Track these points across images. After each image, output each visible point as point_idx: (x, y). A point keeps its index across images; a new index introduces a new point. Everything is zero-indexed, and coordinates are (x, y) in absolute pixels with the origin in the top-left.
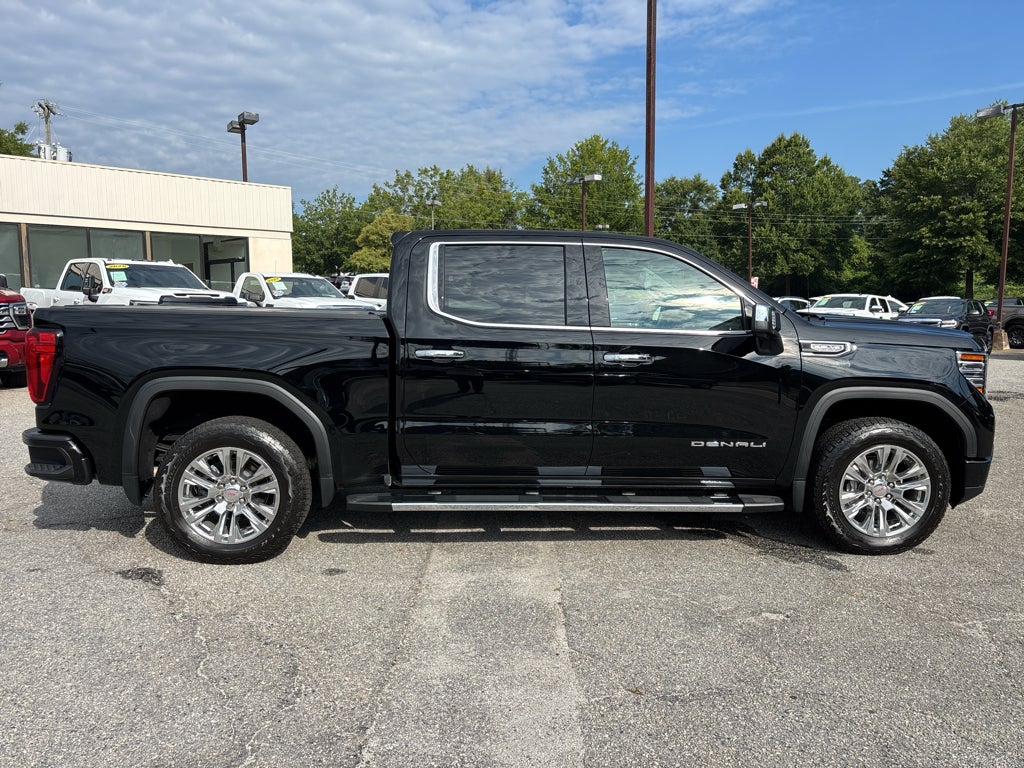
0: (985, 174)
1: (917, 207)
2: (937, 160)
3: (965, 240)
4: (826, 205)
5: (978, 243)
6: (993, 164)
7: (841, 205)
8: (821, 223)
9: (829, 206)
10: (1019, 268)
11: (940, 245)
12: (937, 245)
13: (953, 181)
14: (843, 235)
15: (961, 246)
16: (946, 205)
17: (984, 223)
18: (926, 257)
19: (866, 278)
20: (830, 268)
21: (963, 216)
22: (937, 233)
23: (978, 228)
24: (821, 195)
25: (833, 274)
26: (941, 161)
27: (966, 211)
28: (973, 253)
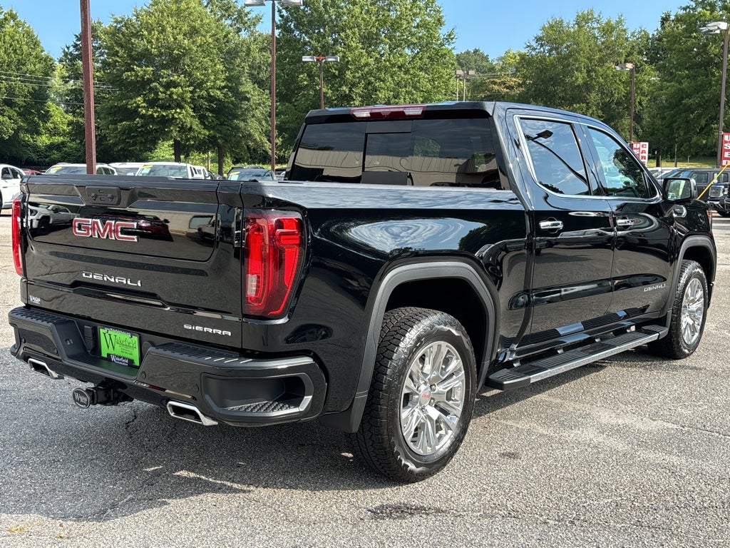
0: (186, 52)
1: (131, 76)
2: (146, 33)
3: (176, 112)
4: (21, 63)
5: (186, 116)
6: (193, 42)
7: (35, 65)
8: (17, 83)
9: (24, 65)
10: (219, 141)
11: (155, 115)
12: (152, 115)
13: (161, 54)
14: (39, 97)
15: (173, 118)
16: (156, 77)
17: (190, 98)
18: (142, 126)
19: (63, 143)
20: (27, 131)
21: (172, 89)
22: (152, 103)
23: (186, 101)
24: (15, 51)
25: (28, 137)
26: (150, 33)
27: (175, 85)
28: (182, 125)
